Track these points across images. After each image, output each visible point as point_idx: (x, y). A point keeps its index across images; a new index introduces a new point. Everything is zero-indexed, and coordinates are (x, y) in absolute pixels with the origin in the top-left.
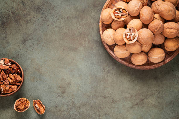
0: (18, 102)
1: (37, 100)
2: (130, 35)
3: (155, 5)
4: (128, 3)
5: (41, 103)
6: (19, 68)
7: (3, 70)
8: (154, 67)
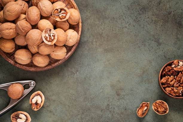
0: (165, 105)
1: (145, 102)
2: (50, 36)
3: (25, 5)
4: (53, 3)
5: (141, 105)
6: (163, 70)
7: (180, 71)
8: (26, 68)
